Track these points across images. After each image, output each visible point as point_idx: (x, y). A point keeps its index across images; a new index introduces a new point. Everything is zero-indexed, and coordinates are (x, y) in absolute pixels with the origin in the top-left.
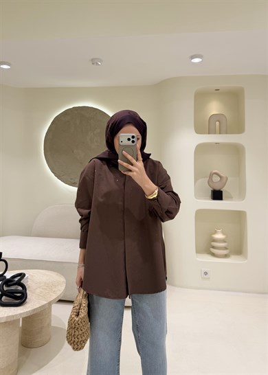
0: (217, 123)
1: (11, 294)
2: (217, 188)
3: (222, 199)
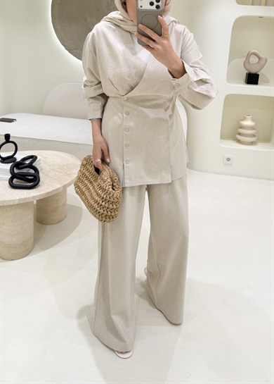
1: (22, 177)
2: (253, 71)
3: (257, 84)
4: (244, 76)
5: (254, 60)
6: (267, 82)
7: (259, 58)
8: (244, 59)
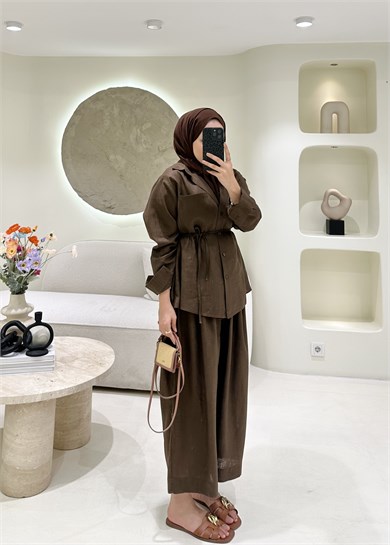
0: (334, 116)
2: (336, 217)
3: (343, 234)
4: (323, 224)
5: (334, 202)
6: (356, 232)
7: (341, 199)
8: (321, 202)
